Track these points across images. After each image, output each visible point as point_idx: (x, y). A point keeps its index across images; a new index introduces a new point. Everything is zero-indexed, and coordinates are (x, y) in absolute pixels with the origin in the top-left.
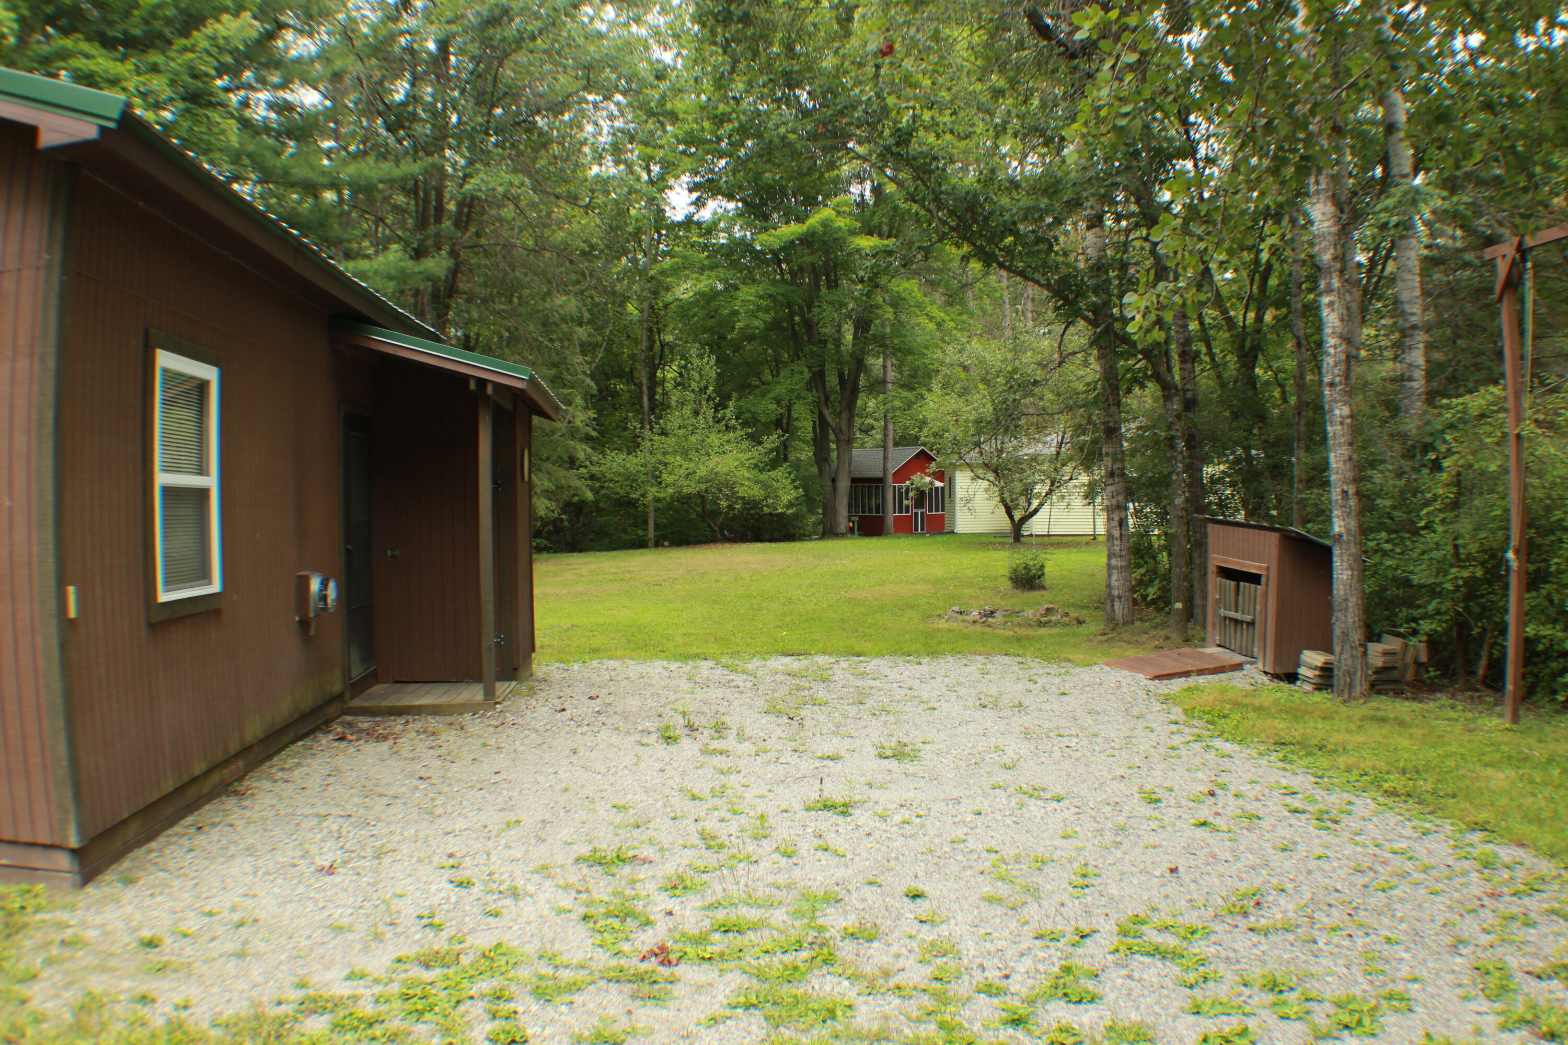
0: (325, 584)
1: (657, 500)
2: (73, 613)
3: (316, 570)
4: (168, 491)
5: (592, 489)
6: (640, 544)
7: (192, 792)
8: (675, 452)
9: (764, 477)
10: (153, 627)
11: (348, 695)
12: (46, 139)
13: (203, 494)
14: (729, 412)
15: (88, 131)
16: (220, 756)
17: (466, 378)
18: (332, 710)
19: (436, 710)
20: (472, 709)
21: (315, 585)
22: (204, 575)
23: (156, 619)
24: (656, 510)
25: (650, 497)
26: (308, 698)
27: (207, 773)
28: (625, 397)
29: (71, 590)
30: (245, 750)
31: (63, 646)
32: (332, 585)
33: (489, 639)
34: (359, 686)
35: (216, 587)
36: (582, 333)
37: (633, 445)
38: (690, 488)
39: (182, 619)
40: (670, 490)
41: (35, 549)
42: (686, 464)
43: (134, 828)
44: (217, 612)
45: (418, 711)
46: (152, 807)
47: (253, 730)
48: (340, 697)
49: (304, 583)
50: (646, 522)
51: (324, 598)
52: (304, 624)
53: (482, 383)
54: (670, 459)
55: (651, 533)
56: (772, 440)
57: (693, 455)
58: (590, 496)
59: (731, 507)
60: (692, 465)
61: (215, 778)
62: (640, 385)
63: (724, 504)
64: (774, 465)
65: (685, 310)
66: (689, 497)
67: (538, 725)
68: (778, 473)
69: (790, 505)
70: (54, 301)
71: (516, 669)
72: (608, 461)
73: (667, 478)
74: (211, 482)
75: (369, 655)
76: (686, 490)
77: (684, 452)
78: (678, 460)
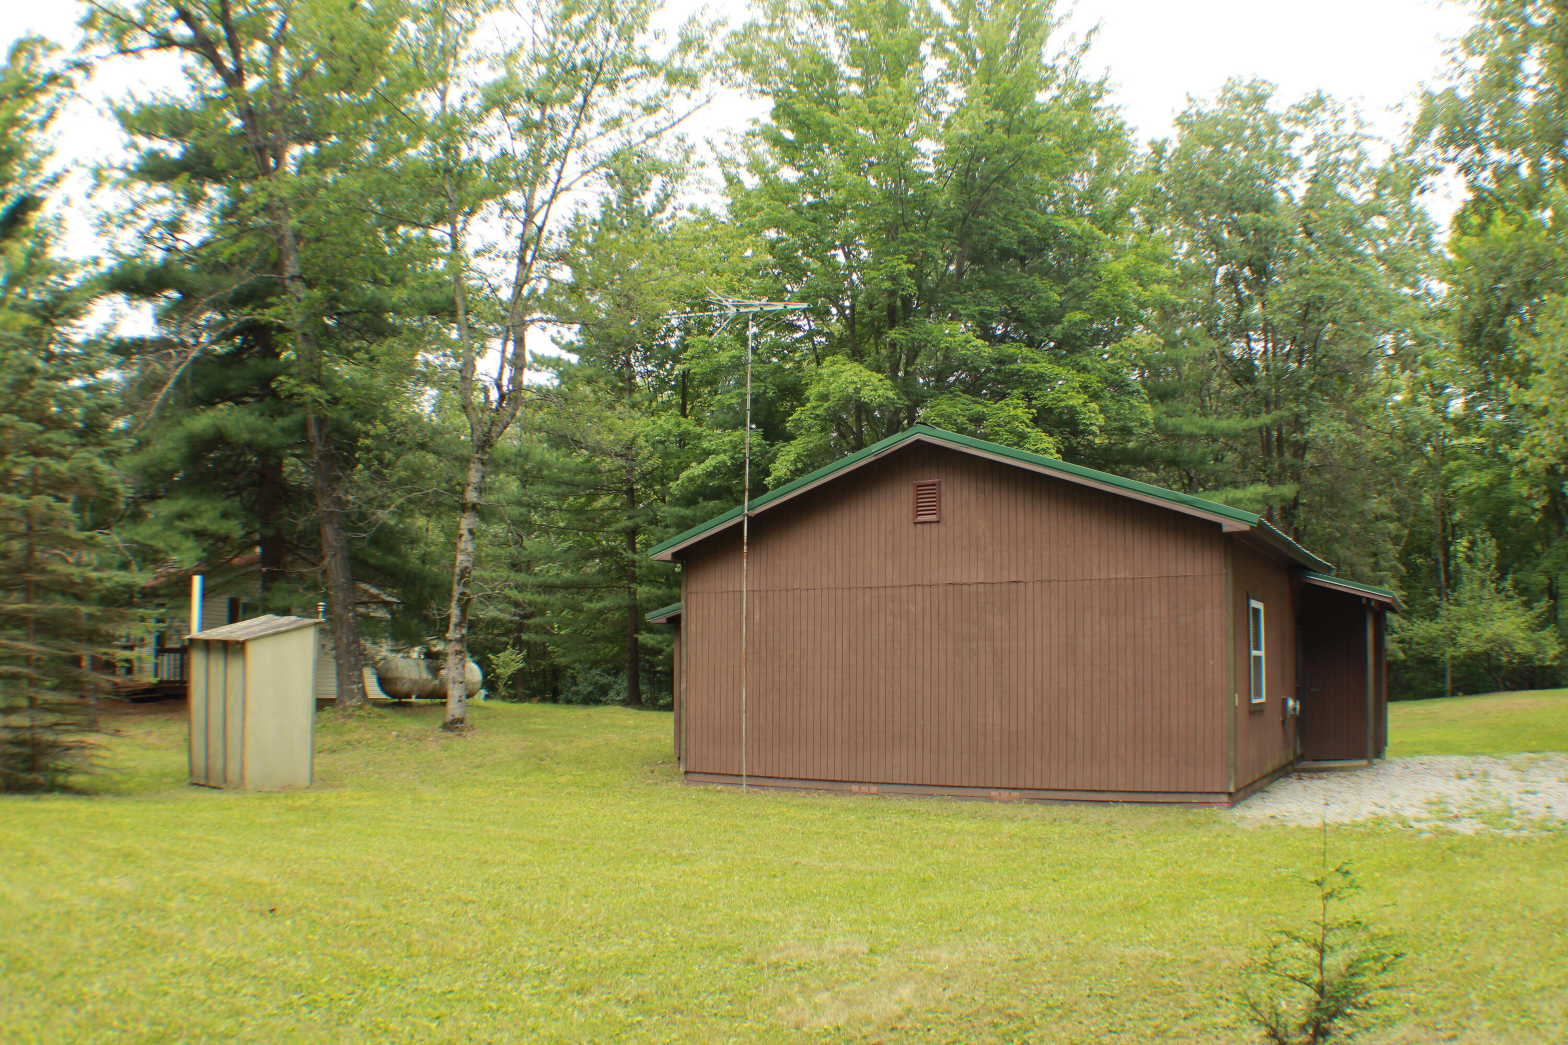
1: (1453, 658)
2: (1236, 704)
3: (1291, 696)
4: (1253, 656)
5: (1404, 651)
6: (1439, 694)
8: (1466, 619)
9: (1535, 636)
10: (1250, 713)
11: (1296, 762)
12: (1226, 529)
13: (1261, 659)
14: (1508, 584)
17: (1360, 598)
18: (1290, 768)
19: (1342, 769)
20: (1361, 768)
21: (1291, 703)
22: (1261, 694)
23: (1251, 710)
24: (1453, 666)
25: (1448, 656)
26: (1284, 761)
28: (1425, 571)
29: (1236, 695)
30: (1267, 775)
31: (1234, 716)
32: (1297, 703)
33: (1371, 732)
34: (1302, 758)
35: (1264, 700)
36: (1392, 527)
37: (1432, 613)
38: (1478, 647)
39: (1256, 712)
40: (1463, 650)
41: (1228, 679)
42: (1475, 629)
44: (1262, 711)
45: (1333, 769)
47: (1269, 767)
48: (1292, 763)
49: (1285, 702)
50: (1443, 676)
51: (1294, 709)
52: (1286, 721)
53: (1369, 600)
54: (1463, 624)
55: (1448, 685)
56: (1542, 605)
57: (1481, 621)
58: (1402, 656)
59: (1510, 662)
60: (1479, 629)
61: (1259, 784)
62: (1437, 561)
63: (1505, 659)
64: (1542, 626)
65: (1469, 499)
66: (1478, 655)
68: (1546, 633)
69: (1556, 657)
70: (1230, 588)
72: (1415, 628)
73: (1461, 640)
74: (1263, 654)
75: (1302, 743)
76: (1476, 650)
77: (1474, 619)
78: (1469, 625)
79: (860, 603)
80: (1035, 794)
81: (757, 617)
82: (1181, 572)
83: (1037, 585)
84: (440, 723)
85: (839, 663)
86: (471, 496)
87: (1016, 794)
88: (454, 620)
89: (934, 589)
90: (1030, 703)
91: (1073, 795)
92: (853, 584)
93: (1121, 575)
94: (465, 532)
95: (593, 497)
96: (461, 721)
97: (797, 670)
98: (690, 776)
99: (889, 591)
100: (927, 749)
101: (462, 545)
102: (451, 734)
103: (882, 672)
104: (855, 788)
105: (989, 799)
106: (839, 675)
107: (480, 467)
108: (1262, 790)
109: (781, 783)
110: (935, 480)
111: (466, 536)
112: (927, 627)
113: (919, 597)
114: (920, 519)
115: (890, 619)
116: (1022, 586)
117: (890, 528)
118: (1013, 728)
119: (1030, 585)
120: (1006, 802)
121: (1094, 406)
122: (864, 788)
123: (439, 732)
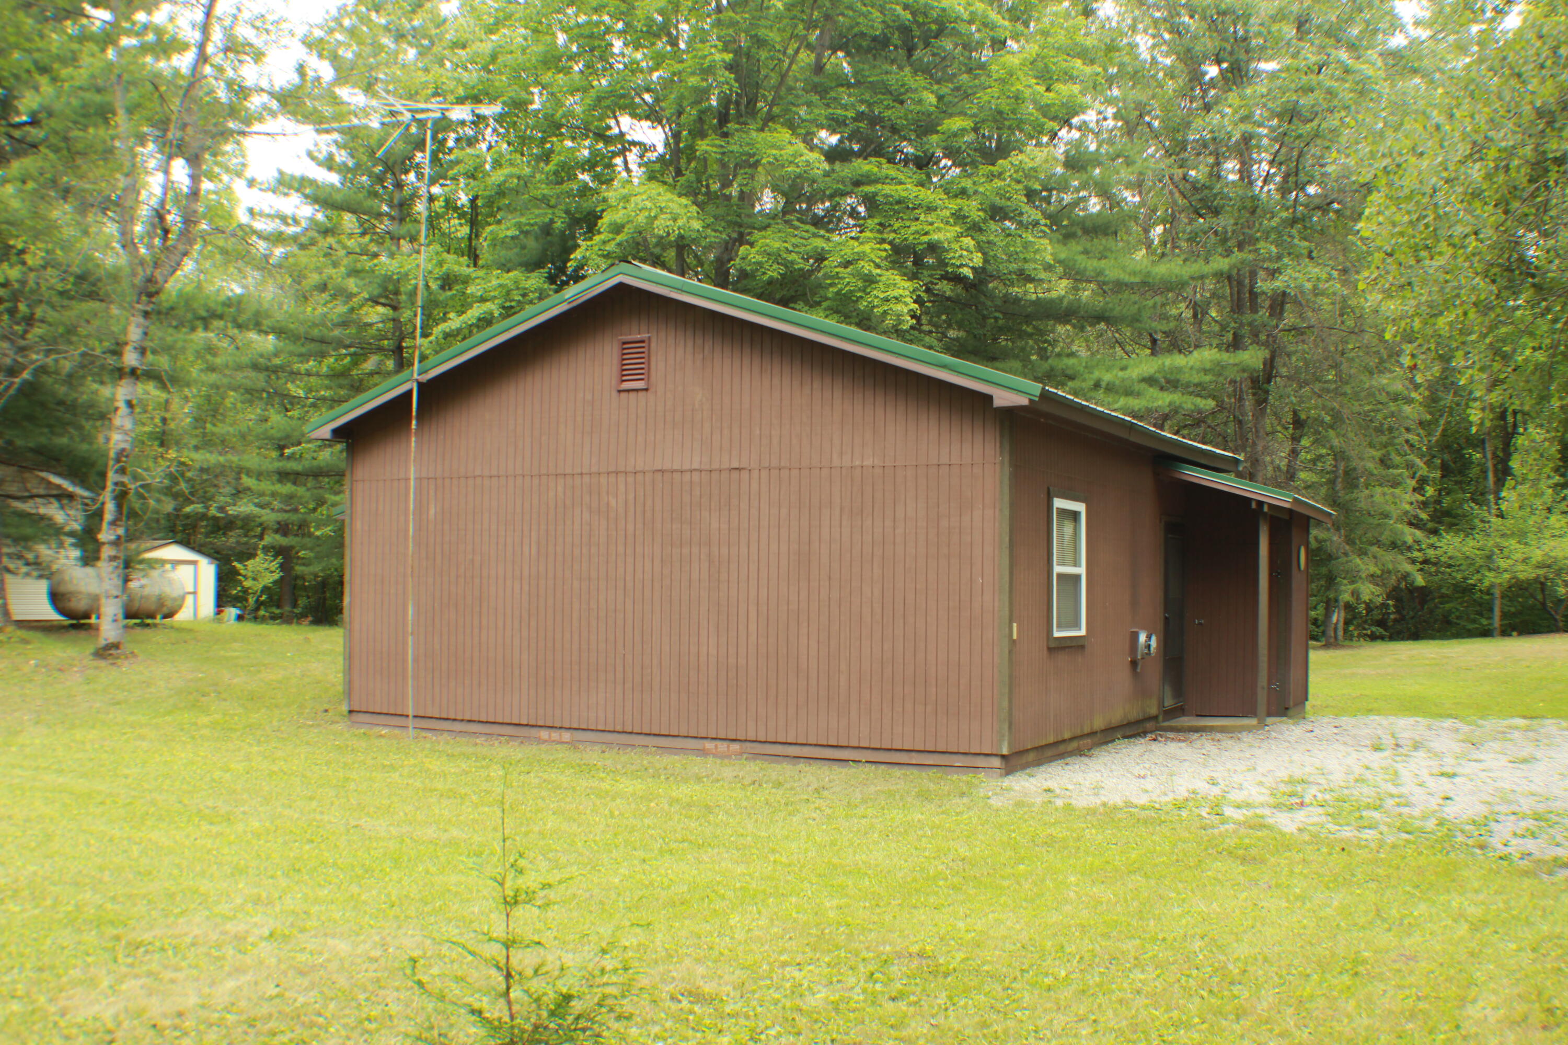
0: (1149, 638)
2: (1015, 637)
3: (1143, 628)
4: (1059, 575)
5: (1425, 574)
6: (1486, 633)
7: (1062, 748)
8: (1512, 536)
10: (1050, 649)
11: (1161, 718)
12: (998, 402)
13: (1077, 577)
15: (1024, 401)
16: (1079, 733)
17: (1249, 500)
18: (1149, 725)
19: (1223, 730)
20: (1249, 729)
21: (1142, 638)
22: (1076, 625)
23: (1052, 645)
24: (1503, 597)
25: (1489, 583)
26: (1134, 715)
27: (1072, 739)
29: (1015, 625)
30: (1093, 734)
31: (1010, 652)
32: (1154, 638)
33: (1263, 680)
34: (1172, 713)
35: (1083, 632)
38: (1526, 573)
39: (1064, 648)
40: (1507, 576)
41: (996, 604)
42: (1522, 549)
43: (1031, 756)
44: (1082, 647)
45: (1211, 729)
46: (1042, 748)
47: (1099, 723)
48: (1155, 718)
49: (1135, 636)
50: (1491, 610)
51: (1149, 647)
52: (1134, 663)
53: (1260, 504)
54: (1506, 542)
55: (1497, 622)
57: (1530, 538)
58: (1421, 580)
60: (1527, 549)
61: (1074, 744)
63: (1562, 590)
66: (1529, 582)
67: (1292, 739)
71: (1287, 709)
72: (1443, 544)
73: (1503, 563)
74: (1082, 570)
75: (1178, 692)
76: (1522, 576)
77: (1521, 536)
78: (1512, 543)
79: (552, 494)
80: (759, 748)
81: (432, 512)
82: (945, 460)
83: (764, 473)
84: (91, 648)
85: (526, 573)
86: (130, 358)
87: (736, 747)
88: (108, 516)
89: (640, 477)
90: (753, 627)
91: (806, 751)
92: (544, 471)
93: (868, 462)
94: (121, 404)
95: (357, 359)
96: (116, 646)
97: (477, 580)
98: (356, 717)
99: (586, 479)
100: (628, 685)
101: (117, 421)
102: (102, 663)
103: (576, 584)
104: (544, 734)
105: (703, 753)
106: (526, 588)
107: (141, 320)
108: (1080, 752)
109: (458, 726)
110: (645, 336)
111: (123, 409)
112: (630, 527)
113: (622, 488)
114: (626, 385)
115: (586, 516)
116: (745, 475)
117: (589, 397)
118: (732, 660)
119: (755, 474)
120: (723, 756)
121: (968, 242)
122: (555, 735)
123: (90, 662)
